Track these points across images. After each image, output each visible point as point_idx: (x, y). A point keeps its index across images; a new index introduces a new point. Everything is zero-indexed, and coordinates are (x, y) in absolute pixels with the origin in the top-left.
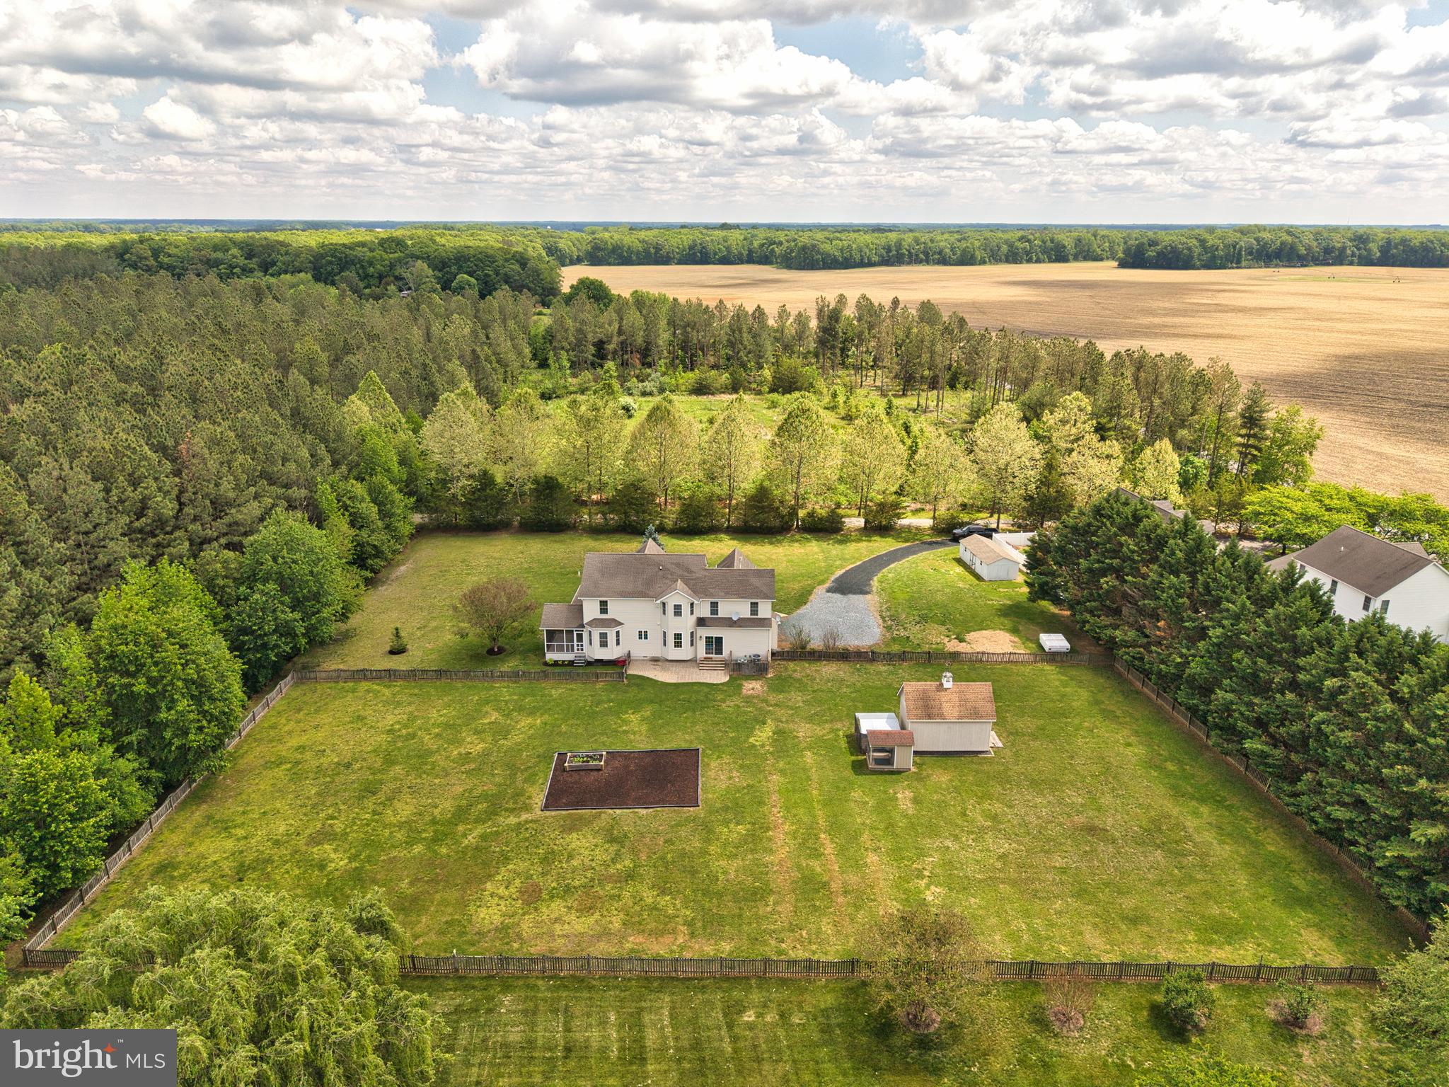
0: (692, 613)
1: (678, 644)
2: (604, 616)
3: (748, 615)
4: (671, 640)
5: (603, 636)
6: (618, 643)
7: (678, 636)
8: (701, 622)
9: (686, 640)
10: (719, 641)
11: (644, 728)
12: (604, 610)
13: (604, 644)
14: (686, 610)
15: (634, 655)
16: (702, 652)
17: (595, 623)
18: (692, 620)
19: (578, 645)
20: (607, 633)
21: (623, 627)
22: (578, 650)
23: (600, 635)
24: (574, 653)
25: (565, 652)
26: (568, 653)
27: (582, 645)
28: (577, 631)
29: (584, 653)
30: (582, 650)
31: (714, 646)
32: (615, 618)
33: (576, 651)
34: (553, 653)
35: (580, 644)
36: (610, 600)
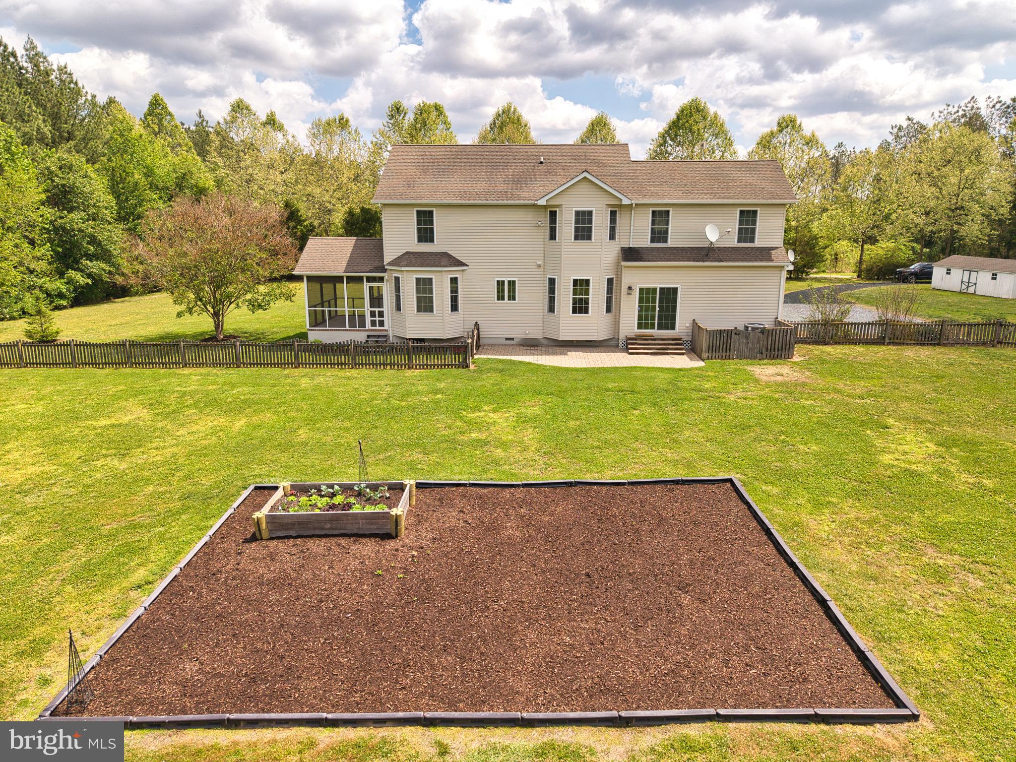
0: (612, 237)
1: (581, 307)
2: (425, 248)
3: (732, 241)
4: (565, 297)
5: (424, 285)
6: (454, 307)
7: (581, 286)
8: (631, 254)
9: (597, 297)
10: (669, 296)
11: (530, 436)
12: (426, 234)
13: (425, 305)
14: (600, 225)
15: (487, 332)
16: (629, 325)
17: (409, 259)
18: (611, 251)
19: (373, 314)
20: (431, 280)
21: (466, 272)
22: (373, 323)
23: (417, 284)
24: (366, 330)
25: (347, 328)
26: (353, 330)
27: (381, 314)
28: (369, 279)
29: (386, 330)
30: (382, 323)
31: (657, 309)
32: (449, 252)
33: (368, 325)
34: (321, 330)
35: (377, 310)
36: (438, 209)
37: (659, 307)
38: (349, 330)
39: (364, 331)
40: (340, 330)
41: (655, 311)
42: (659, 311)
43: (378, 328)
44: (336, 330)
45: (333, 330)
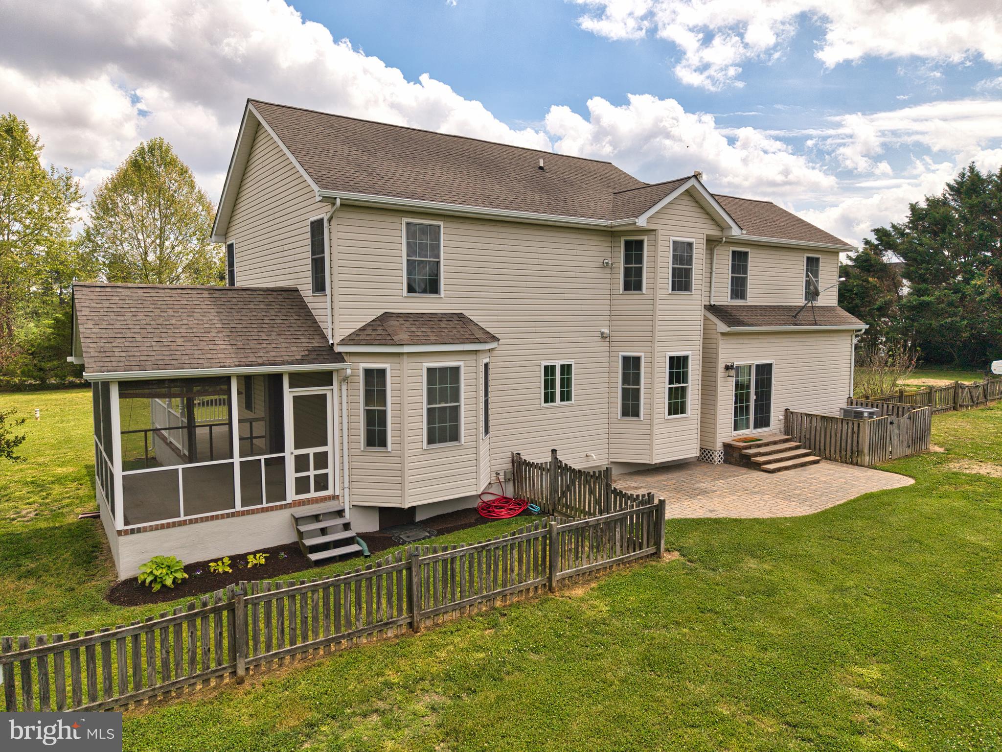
1: (676, 402)
2: (424, 304)
4: (660, 387)
5: (443, 384)
7: (678, 367)
8: (723, 316)
9: (697, 384)
10: (765, 376)
12: (423, 275)
13: (443, 427)
14: (700, 267)
16: (727, 425)
19: (301, 463)
20: (456, 370)
21: (495, 353)
22: (302, 485)
23: (430, 382)
24: (289, 506)
25: (238, 507)
26: (253, 512)
27: (322, 460)
28: (298, 379)
29: (335, 497)
30: (322, 483)
31: (753, 397)
32: (466, 313)
33: (291, 495)
34: (163, 527)
35: (311, 451)
36: (449, 225)
37: (756, 394)
38: (243, 513)
39: (281, 507)
40: (217, 517)
41: (748, 401)
42: (756, 401)
43: (313, 494)
44: (207, 519)
45: (196, 521)
